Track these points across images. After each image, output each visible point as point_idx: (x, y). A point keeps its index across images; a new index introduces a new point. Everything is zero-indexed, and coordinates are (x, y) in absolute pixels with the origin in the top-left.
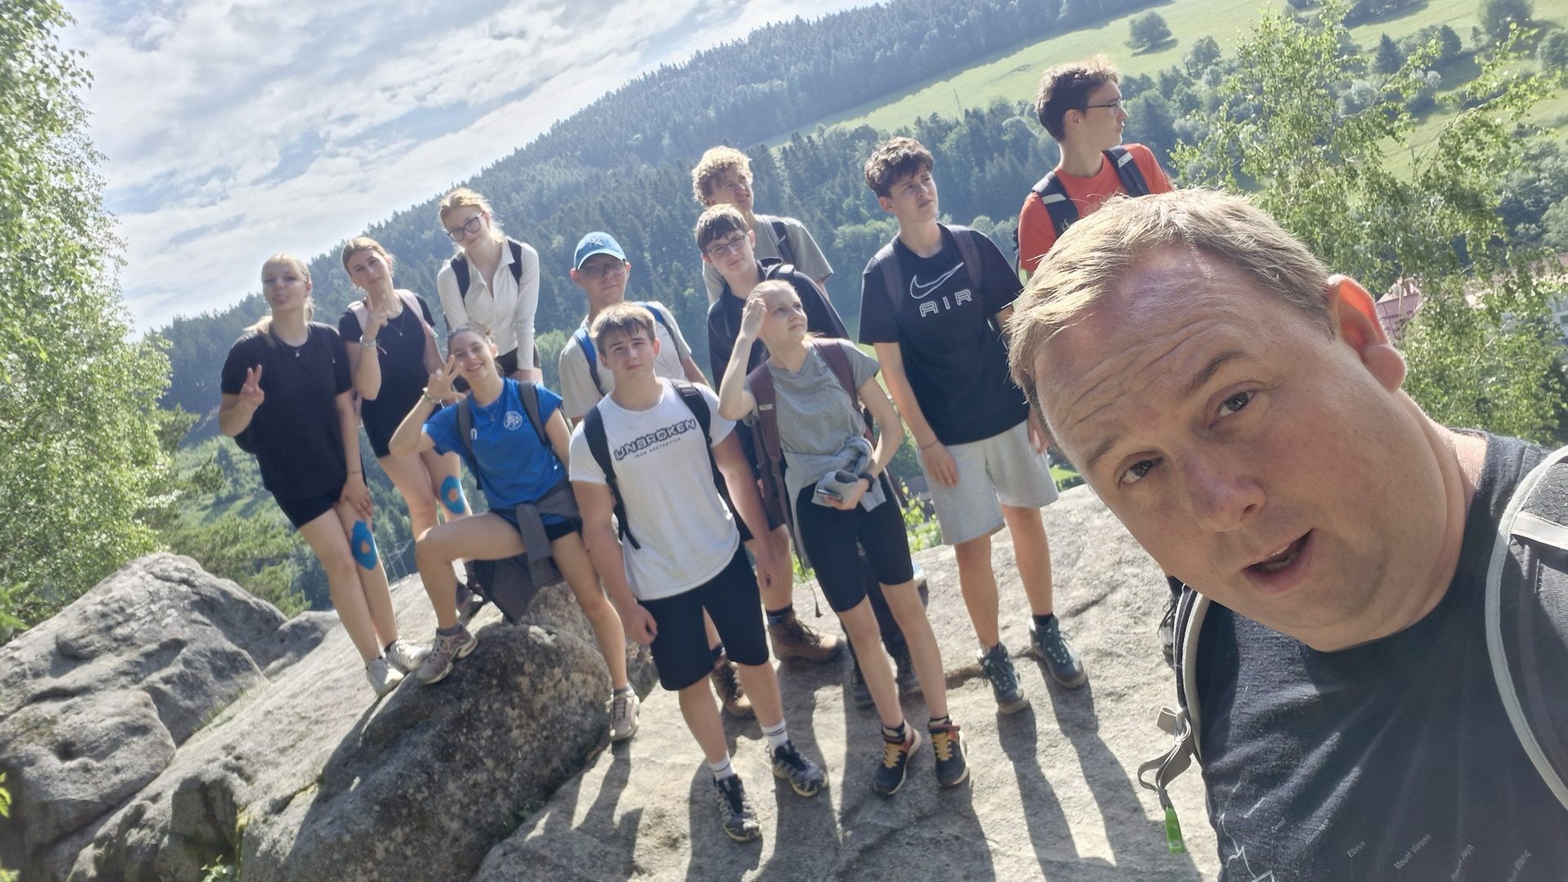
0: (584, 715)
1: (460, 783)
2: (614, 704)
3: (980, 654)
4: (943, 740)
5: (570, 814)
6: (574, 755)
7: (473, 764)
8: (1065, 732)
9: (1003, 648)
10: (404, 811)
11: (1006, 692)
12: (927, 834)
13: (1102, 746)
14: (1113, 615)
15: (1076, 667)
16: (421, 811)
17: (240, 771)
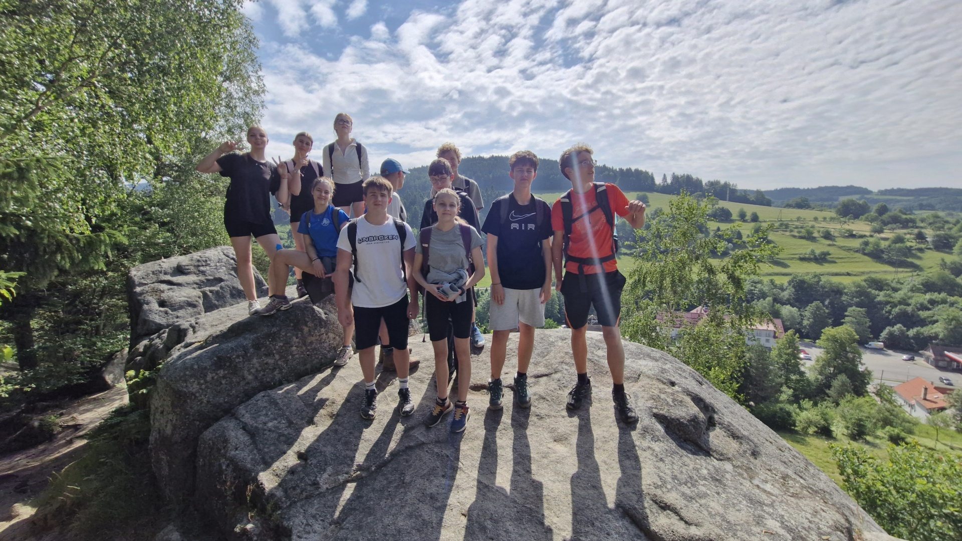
0: (329, 352)
1: (260, 360)
2: (341, 351)
3: (490, 380)
4: (460, 411)
5: (300, 389)
6: (318, 366)
7: (269, 354)
8: (513, 425)
9: (501, 381)
10: (228, 364)
11: (494, 400)
12: (436, 450)
13: (525, 437)
14: (552, 383)
15: (528, 399)
16: (236, 366)
17: (193, 328)
